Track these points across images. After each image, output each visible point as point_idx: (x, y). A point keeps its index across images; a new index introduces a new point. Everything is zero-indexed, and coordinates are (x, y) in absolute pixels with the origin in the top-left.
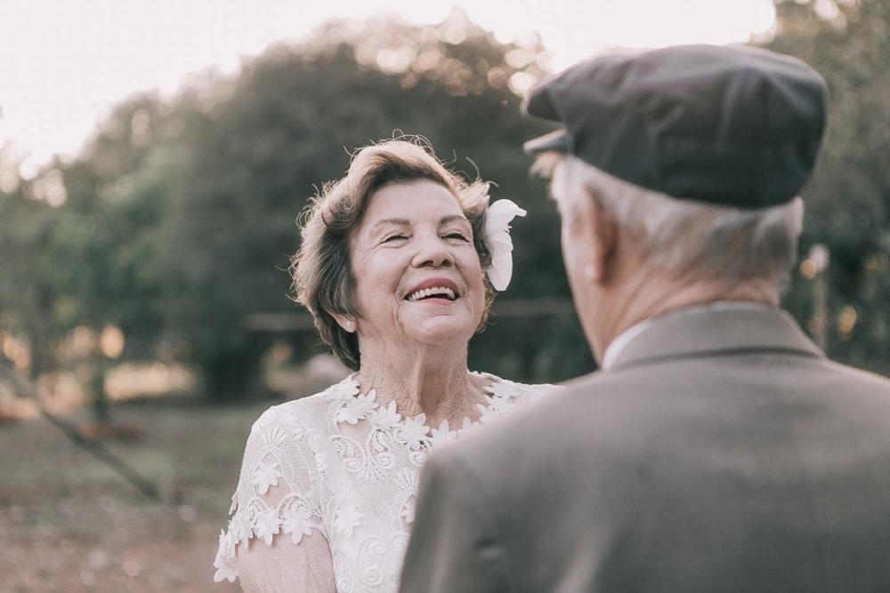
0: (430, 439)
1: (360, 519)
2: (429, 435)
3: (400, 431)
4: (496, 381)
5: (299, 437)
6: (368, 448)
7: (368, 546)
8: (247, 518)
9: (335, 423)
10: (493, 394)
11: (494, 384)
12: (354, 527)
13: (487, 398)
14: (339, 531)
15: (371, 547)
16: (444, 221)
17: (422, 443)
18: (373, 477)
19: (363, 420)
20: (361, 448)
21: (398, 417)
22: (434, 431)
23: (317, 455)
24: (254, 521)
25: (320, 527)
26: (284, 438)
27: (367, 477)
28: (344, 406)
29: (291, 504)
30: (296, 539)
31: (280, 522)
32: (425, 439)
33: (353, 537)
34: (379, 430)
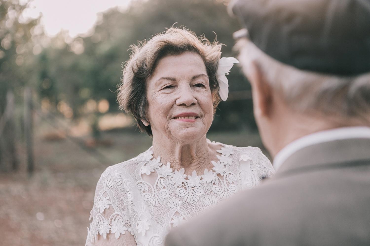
0: (187, 181)
1: (149, 226)
2: (187, 179)
3: (172, 177)
4: (223, 147)
5: (120, 183)
6: (155, 187)
7: (153, 240)
8: (95, 225)
9: (140, 174)
10: (221, 154)
11: (222, 148)
12: (146, 231)
13: (218, 156)
14: (139, 232)
15: (155, 241)
16: (194, 78)
17: (183, 183)
18: (157, 203)
19: (153, 172)
20: (152, 187)
21: (171, 170)
22: (189, 177)
23: (128, 193)
24: (98, 226)
25: (130, 229)
26: (112, 184)
27: (154, 203)
28: (145, 165)
29: (115, 218)
30: (117, 236)
31: (110, 227)
32: (184, 181)
33: (146, 234)
34: (161, 178)
